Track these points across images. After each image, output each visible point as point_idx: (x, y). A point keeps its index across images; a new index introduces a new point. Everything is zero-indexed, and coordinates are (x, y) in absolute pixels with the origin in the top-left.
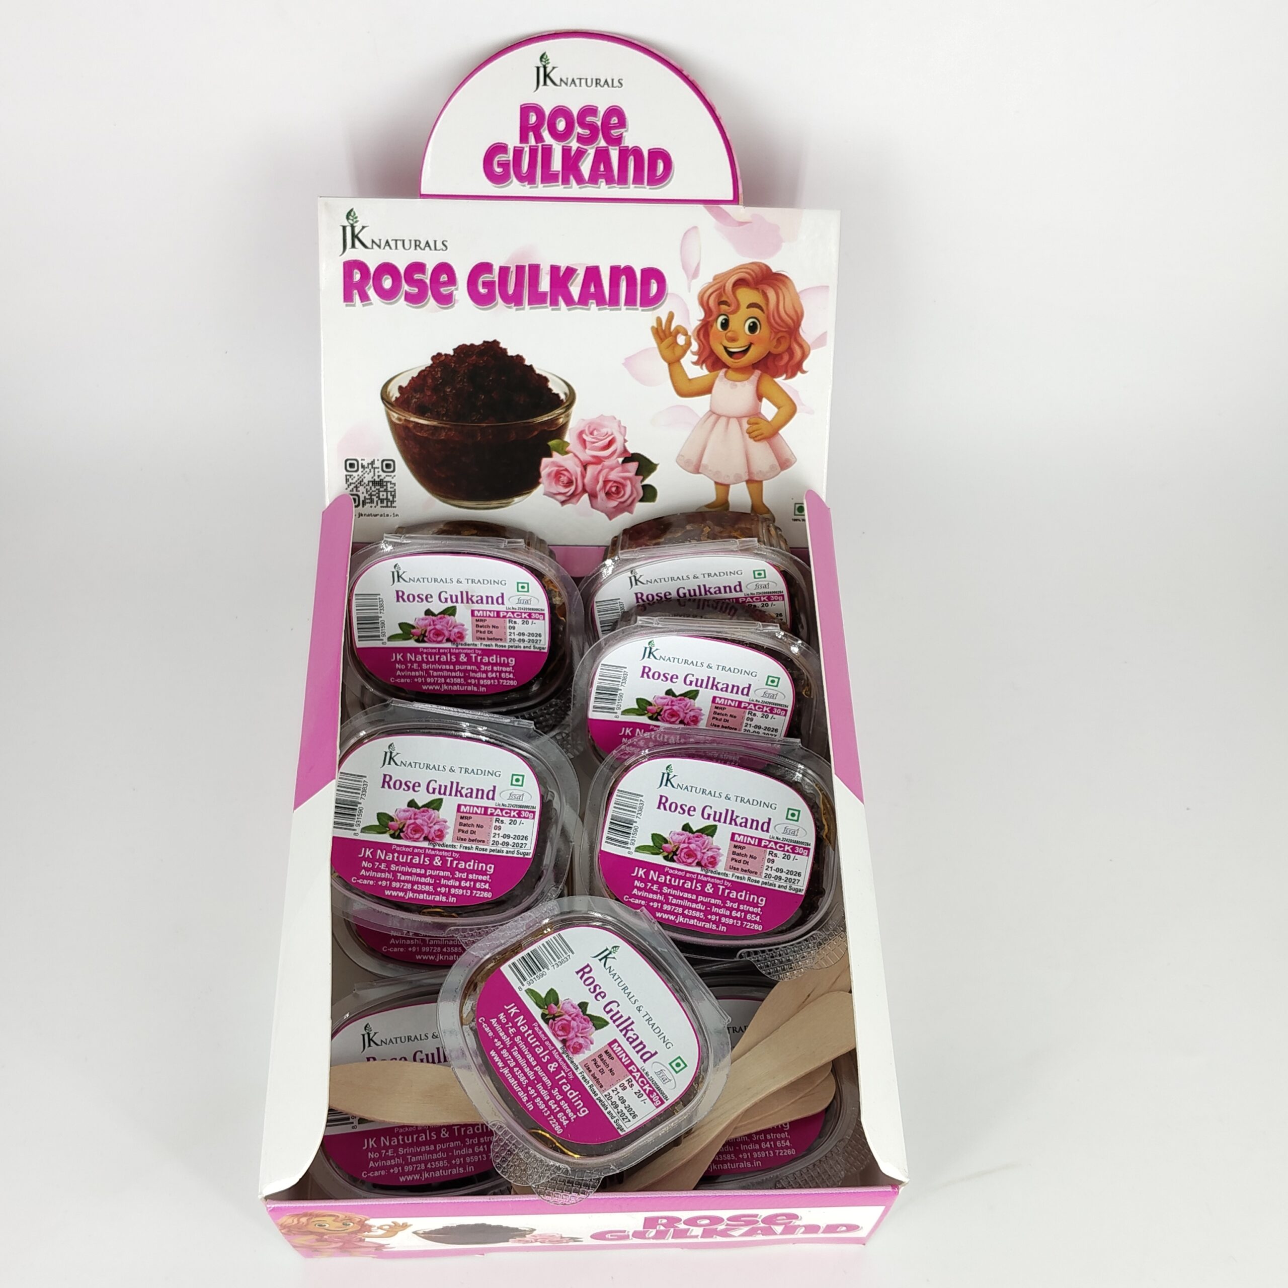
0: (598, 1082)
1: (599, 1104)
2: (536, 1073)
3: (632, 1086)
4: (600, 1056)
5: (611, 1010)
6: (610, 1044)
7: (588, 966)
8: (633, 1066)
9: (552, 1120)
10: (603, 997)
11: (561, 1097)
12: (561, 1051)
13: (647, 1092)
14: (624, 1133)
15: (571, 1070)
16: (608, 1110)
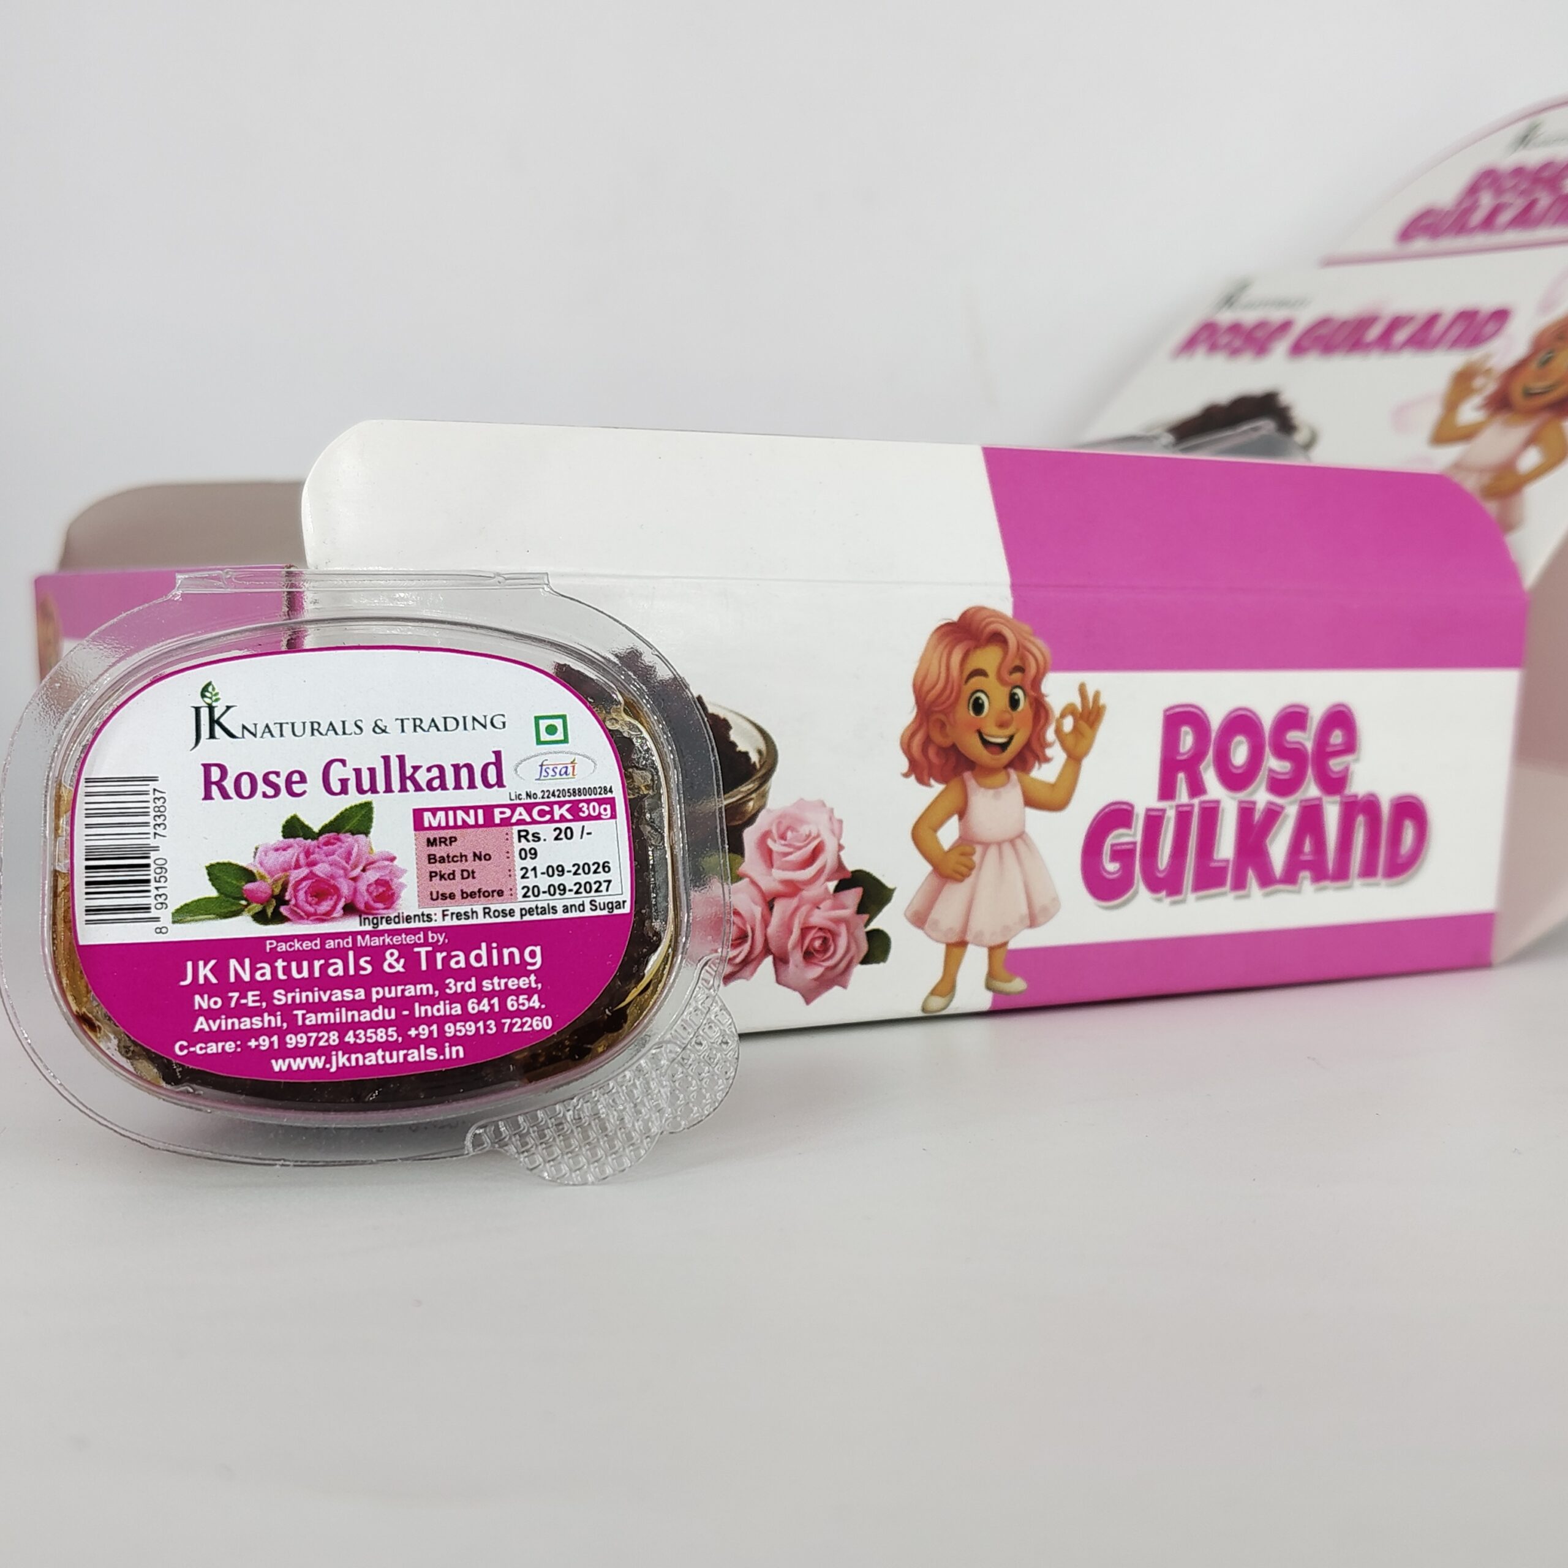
0: (487, 894)
1: (535, 917)
2: (385, 1002)
3: (537, 837)
4: (432, 859)
5: (344, 782)
6: (418, 825)
7: (207, 767)
8: (497, 811)
9: (512, 1025)
10: (303, 779)
11: (473, 982)
12: (368, 927)
13: (569, 816)
14: (628, 905)
15: (425, 930)
16: (560, 909)
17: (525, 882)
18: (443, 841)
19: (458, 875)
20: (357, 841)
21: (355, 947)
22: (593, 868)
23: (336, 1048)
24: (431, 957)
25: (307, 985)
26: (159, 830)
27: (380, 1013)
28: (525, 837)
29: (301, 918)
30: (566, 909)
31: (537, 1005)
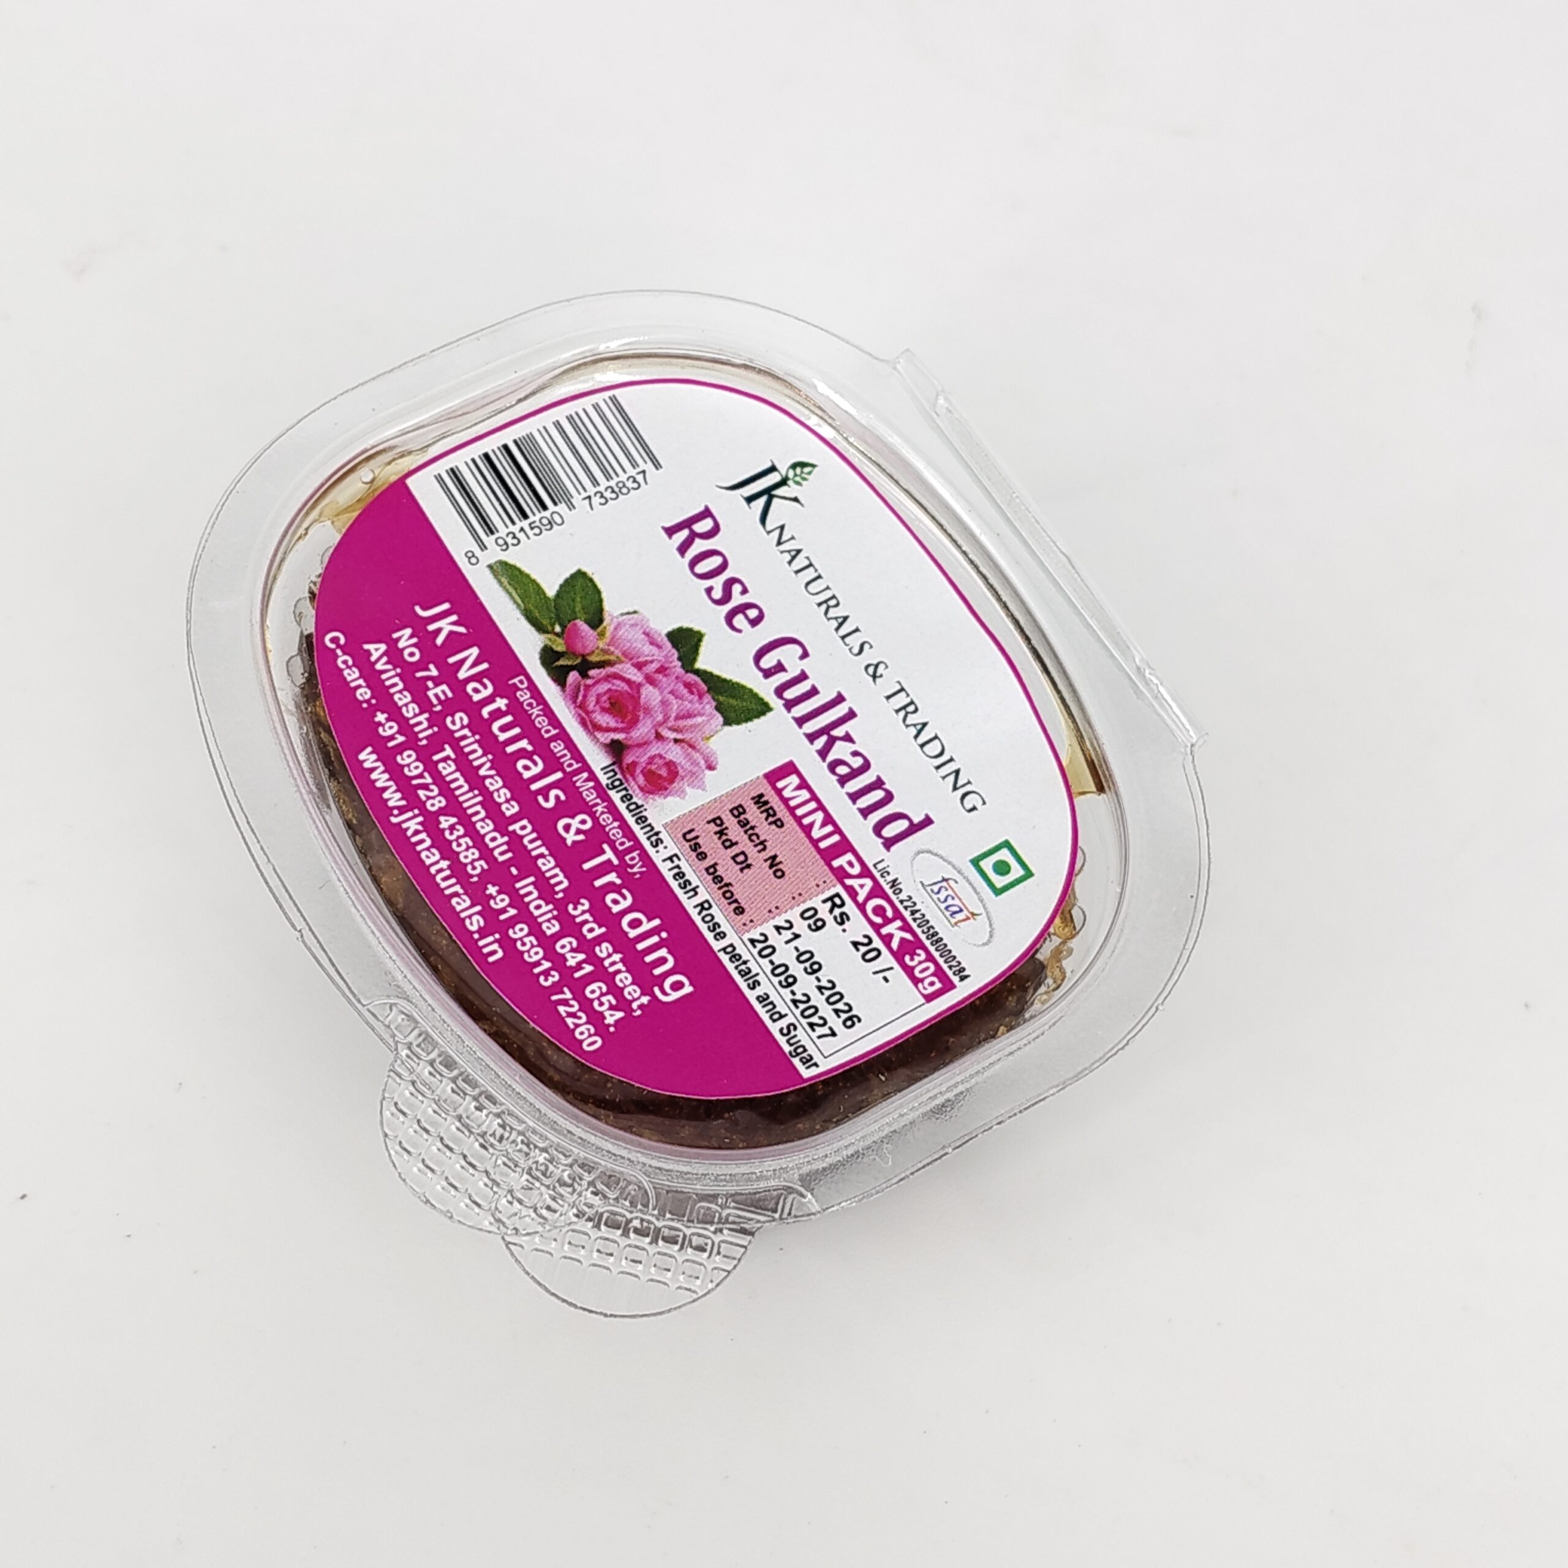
17: (772, 933)
18: (770, 813)
19: (735, 850)
20: (711, 716)
21: (569, 776)
22: (840, 1006)
23: (424, 811)
24: (606, 868)
25: (489, 743)
26: (596, 500)
27: (498, 844)
28: (834, 905)
29: (575, 702)
30: (763, 999)
31: (610, 1020)
